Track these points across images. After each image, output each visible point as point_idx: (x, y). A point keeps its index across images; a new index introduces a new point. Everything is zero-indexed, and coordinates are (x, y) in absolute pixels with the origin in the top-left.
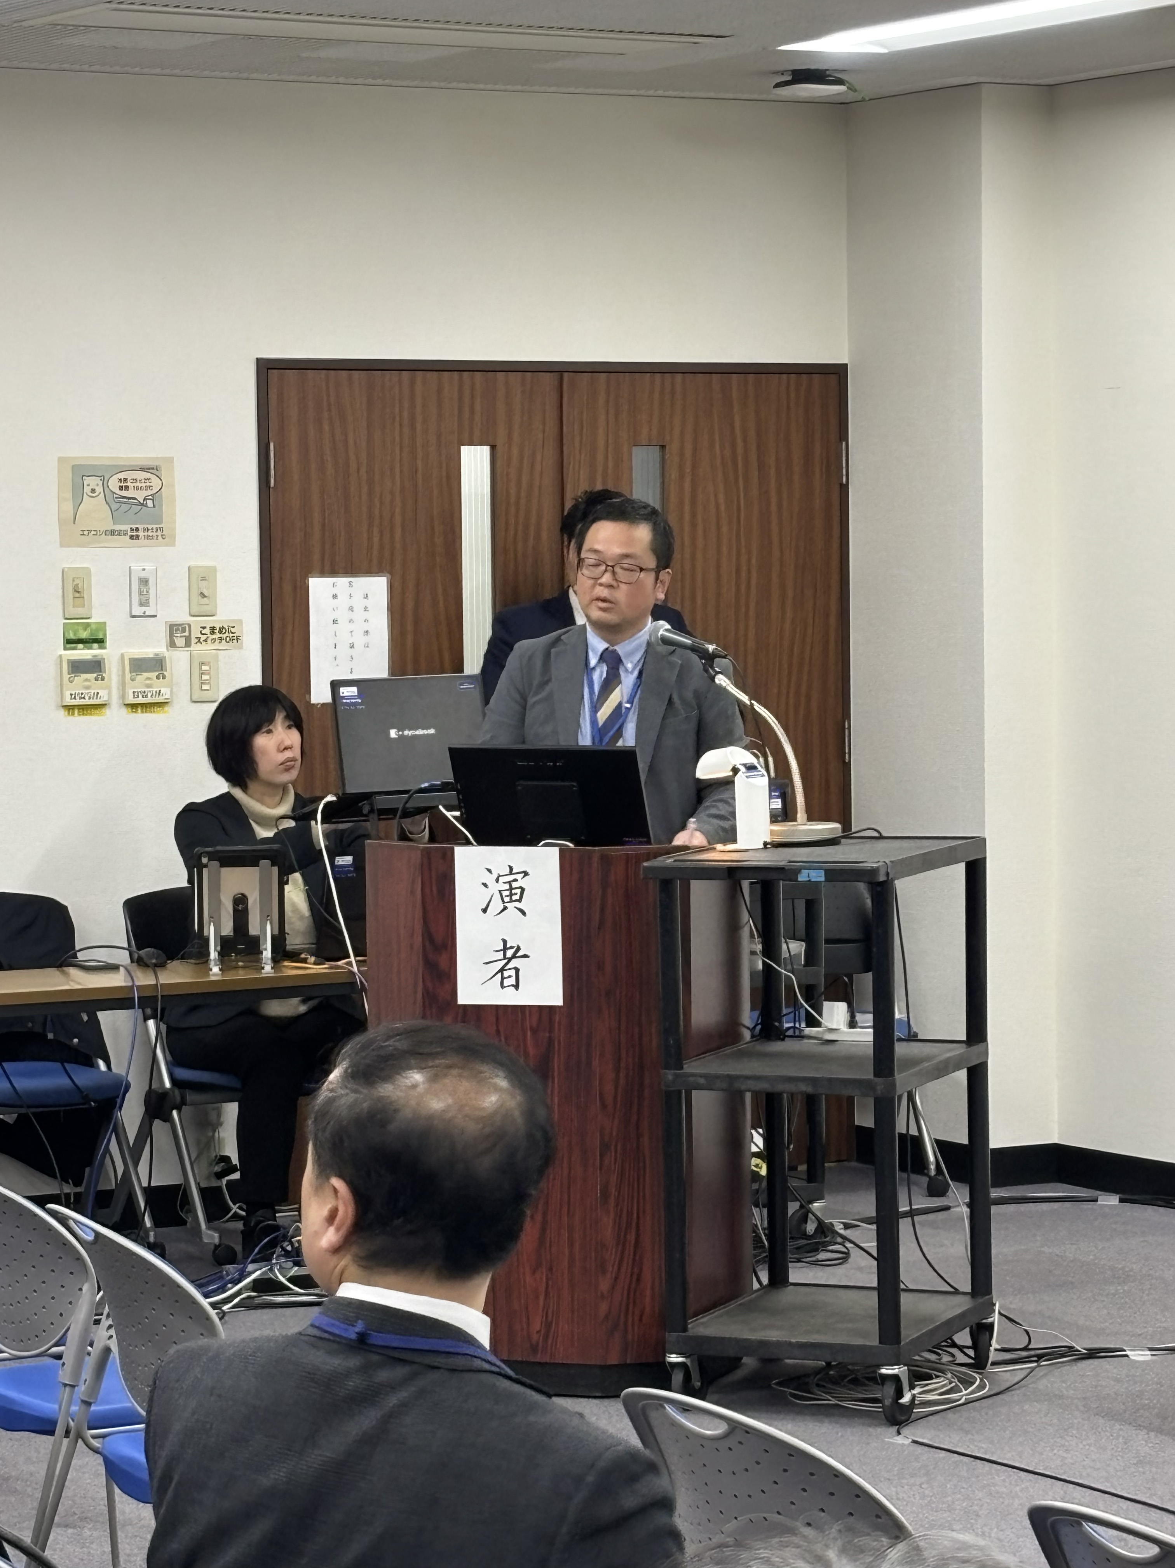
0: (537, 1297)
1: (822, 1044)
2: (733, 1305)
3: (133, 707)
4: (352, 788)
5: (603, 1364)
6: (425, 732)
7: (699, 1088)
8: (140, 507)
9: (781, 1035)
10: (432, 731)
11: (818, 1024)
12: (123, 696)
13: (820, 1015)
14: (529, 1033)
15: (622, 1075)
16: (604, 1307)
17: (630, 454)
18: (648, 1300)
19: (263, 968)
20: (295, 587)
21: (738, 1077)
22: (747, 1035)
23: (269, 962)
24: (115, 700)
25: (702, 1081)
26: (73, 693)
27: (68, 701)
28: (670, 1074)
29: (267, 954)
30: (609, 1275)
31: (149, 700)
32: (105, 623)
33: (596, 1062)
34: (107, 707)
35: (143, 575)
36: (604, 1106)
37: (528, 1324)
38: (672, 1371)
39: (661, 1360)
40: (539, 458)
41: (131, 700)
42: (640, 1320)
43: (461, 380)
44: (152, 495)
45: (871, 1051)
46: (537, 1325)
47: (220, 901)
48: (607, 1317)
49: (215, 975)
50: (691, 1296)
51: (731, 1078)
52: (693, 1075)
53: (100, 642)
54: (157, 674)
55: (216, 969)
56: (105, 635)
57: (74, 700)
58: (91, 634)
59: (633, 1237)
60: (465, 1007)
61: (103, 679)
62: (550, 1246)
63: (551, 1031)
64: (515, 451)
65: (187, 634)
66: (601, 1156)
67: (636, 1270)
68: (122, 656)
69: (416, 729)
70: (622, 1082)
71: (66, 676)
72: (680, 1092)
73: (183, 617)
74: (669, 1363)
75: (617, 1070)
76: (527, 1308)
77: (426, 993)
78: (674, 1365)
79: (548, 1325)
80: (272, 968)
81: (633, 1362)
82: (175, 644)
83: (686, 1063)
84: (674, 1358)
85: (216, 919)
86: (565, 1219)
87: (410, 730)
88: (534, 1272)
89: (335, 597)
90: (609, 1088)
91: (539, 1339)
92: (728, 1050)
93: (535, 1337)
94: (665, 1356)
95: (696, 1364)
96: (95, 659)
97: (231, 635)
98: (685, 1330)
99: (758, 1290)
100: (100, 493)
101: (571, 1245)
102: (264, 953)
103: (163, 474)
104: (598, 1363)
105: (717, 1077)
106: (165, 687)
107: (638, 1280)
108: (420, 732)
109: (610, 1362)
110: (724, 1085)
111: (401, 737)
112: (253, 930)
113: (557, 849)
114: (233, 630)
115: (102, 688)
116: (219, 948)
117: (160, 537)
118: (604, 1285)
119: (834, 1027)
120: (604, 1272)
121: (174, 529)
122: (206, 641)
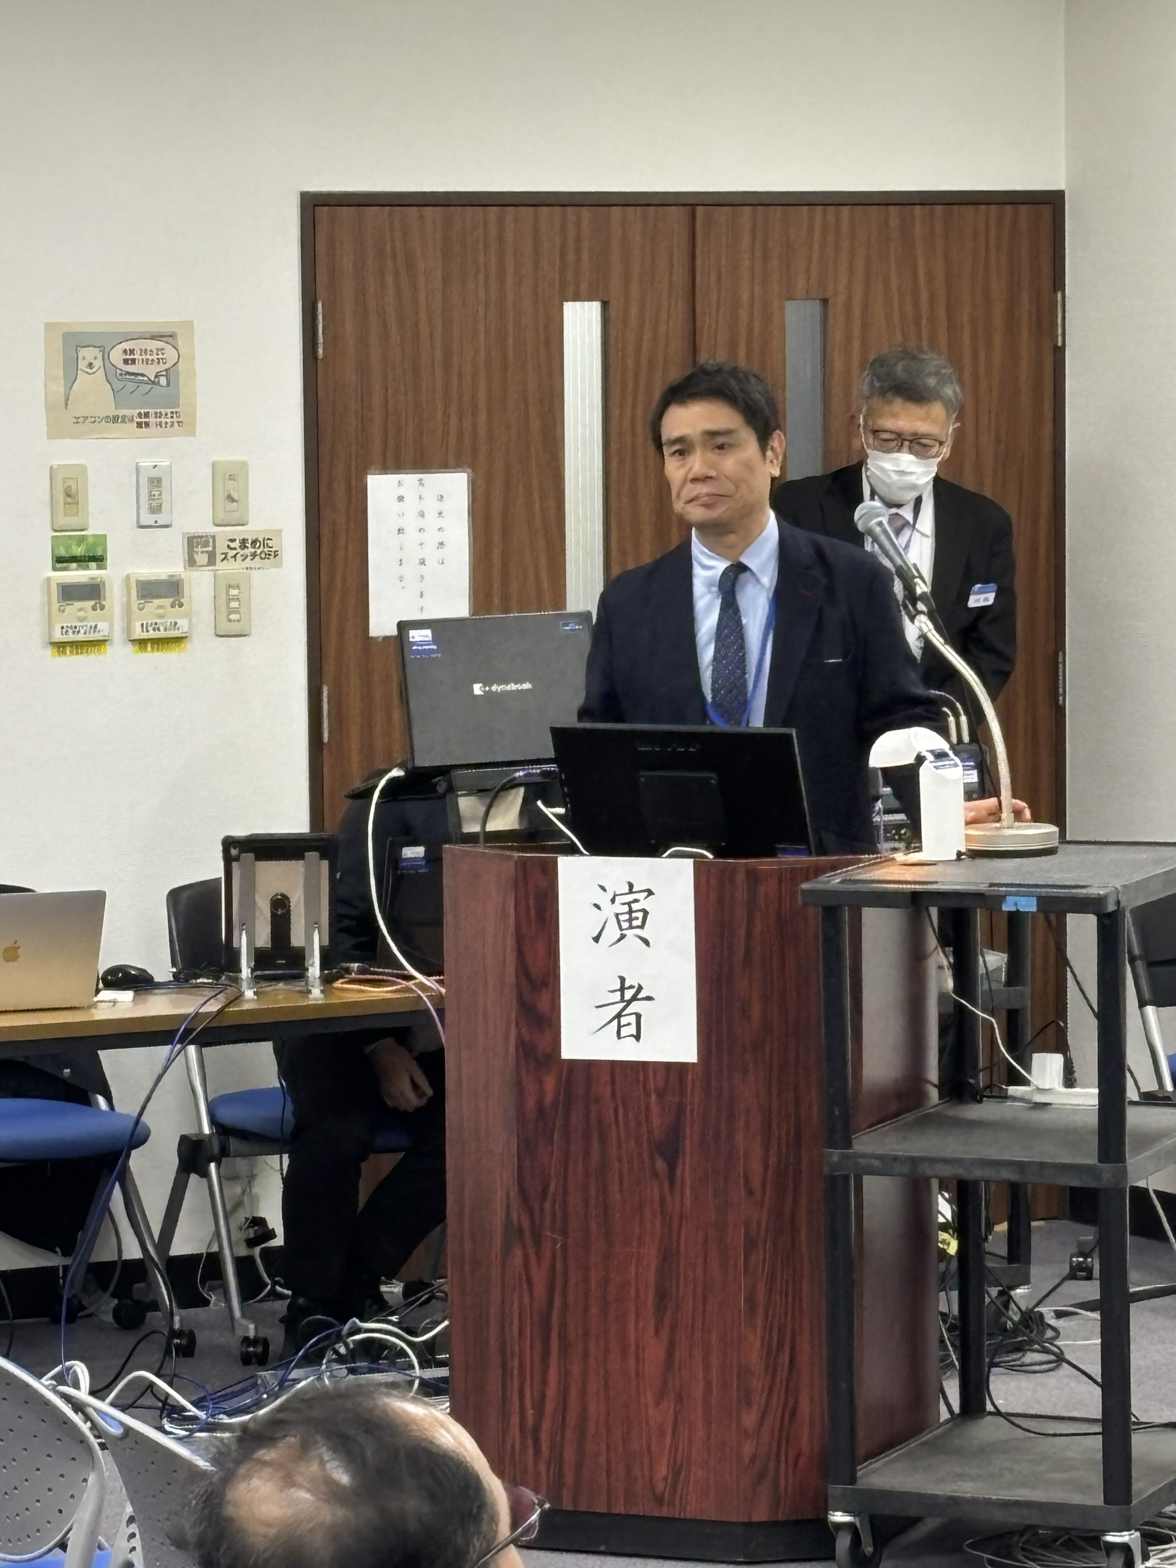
0: (662, 1435)
1: (1032, 1108)
2: (913, 1444)
3: (142, 643)
4: (424, 760)
5: (746, 1520)
6: (519, 687)
7: (872, 1172)
8: (151, 386)
9: (977, 1097)
10: (527, 686)
11: (1024, 1082)
12: (128, 629)
13: (1029, 1070)
14: (653, 1097)
15: (773, 1152)
16: (748, 1449)
17: (782, 309)
18: (805, 1439)
19: (310, 992)
20: (349, 490)
21: (923, 1159)
22: (934, 1094)
23: (318, 982)
24: (118, 635)
25: (876, 1163)
26: (65, 626)
27: (58, 636)
28: (835, 1155)
29: (314, 970)
30: (755, 1408)
31: (162, 634)
32: (105, 536)
33: (739, 1138)
34: (107, 643)
35: (155, 473)
36: (750, 1192)
37: (651, 1468)
38: (837, 1533)
39: (822, 1516)
40: (664, 316)
41: (138, 634)
42: (796, 1463)
43: (564, 219)
44: (166, 370)
45: (1093, 1120)
46: (662, 1471)
47: (254, 903)
48: (753, 1459)
49: (248, 1001)
50: (861, 1434)
51: (914, 1161)
52: (864, 1156)
53: (99, 560)
54: (171, 600)
55: (249, 994)
56: (105, 550)
57: (65, 636)
58: (88, 550)
59: (787, 1360)
60: (573, 1063)
61: (102, 608)
62: (680, 1369)
63: (682, 1093)
64: (634, 310)
65: (210, 549)
66: (746, 1257)
67: (791, 1404)
68: (128, 578)
69: (507, 683)
70: (773, 1161)
71: (55, 605)
72: (846, 1178)
73: (206, 527)
74: (832, 1522)
75: (766, 1148)
76: (649, 1447)
77: (521, 1044)
78: (839, 1526)
79: (677, 1473)
80: (322, 991)
81: (785, 1518)
82: (195, 562)
83: (855, 1138)
84: (839, 1517)
85: (249, 926)
86: (698, 1335)
87: (499, 684)
88: (658, 1404)
89: (401, 499)
90: (756, 1166)
91: (665, 1490)
92: (909, 1117)
93: (660, 1486)
94: (826, 1513)
95: (868, 1526)
96: (91, 582)
97: (266, 550)
98: (853, 1480)
99: (947, 1422)
100: (100, 368)
101: (707, 1367)
102: (311, 970)
103: (180, 342)
104: (741, 1520)
105: (895, 1159)
106: (182, 618)
107: (793, 1413)
108: (512, 687)
109: (756, 1519)
110: (906, 1169)
111: (488, 695)
112: (297, 939)
113: (690, 862)
114: (270, 543)
115: (103, 620)
116: (253, 964)
117: (176, 424)
118: (749, 1420)
119: (1047, 1087)
120: (749, 1404)
121: (194, 414)
122: (235, 556)
